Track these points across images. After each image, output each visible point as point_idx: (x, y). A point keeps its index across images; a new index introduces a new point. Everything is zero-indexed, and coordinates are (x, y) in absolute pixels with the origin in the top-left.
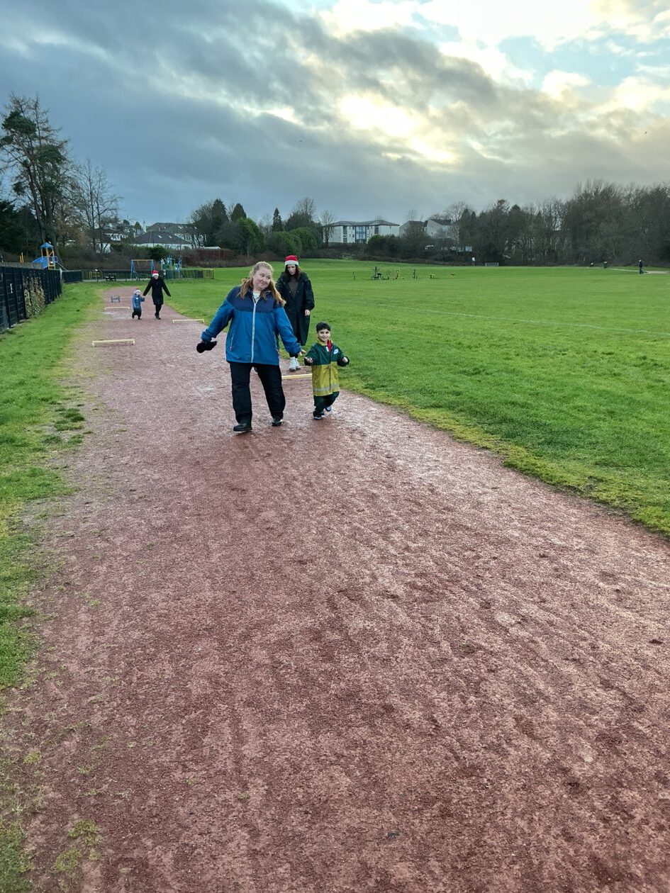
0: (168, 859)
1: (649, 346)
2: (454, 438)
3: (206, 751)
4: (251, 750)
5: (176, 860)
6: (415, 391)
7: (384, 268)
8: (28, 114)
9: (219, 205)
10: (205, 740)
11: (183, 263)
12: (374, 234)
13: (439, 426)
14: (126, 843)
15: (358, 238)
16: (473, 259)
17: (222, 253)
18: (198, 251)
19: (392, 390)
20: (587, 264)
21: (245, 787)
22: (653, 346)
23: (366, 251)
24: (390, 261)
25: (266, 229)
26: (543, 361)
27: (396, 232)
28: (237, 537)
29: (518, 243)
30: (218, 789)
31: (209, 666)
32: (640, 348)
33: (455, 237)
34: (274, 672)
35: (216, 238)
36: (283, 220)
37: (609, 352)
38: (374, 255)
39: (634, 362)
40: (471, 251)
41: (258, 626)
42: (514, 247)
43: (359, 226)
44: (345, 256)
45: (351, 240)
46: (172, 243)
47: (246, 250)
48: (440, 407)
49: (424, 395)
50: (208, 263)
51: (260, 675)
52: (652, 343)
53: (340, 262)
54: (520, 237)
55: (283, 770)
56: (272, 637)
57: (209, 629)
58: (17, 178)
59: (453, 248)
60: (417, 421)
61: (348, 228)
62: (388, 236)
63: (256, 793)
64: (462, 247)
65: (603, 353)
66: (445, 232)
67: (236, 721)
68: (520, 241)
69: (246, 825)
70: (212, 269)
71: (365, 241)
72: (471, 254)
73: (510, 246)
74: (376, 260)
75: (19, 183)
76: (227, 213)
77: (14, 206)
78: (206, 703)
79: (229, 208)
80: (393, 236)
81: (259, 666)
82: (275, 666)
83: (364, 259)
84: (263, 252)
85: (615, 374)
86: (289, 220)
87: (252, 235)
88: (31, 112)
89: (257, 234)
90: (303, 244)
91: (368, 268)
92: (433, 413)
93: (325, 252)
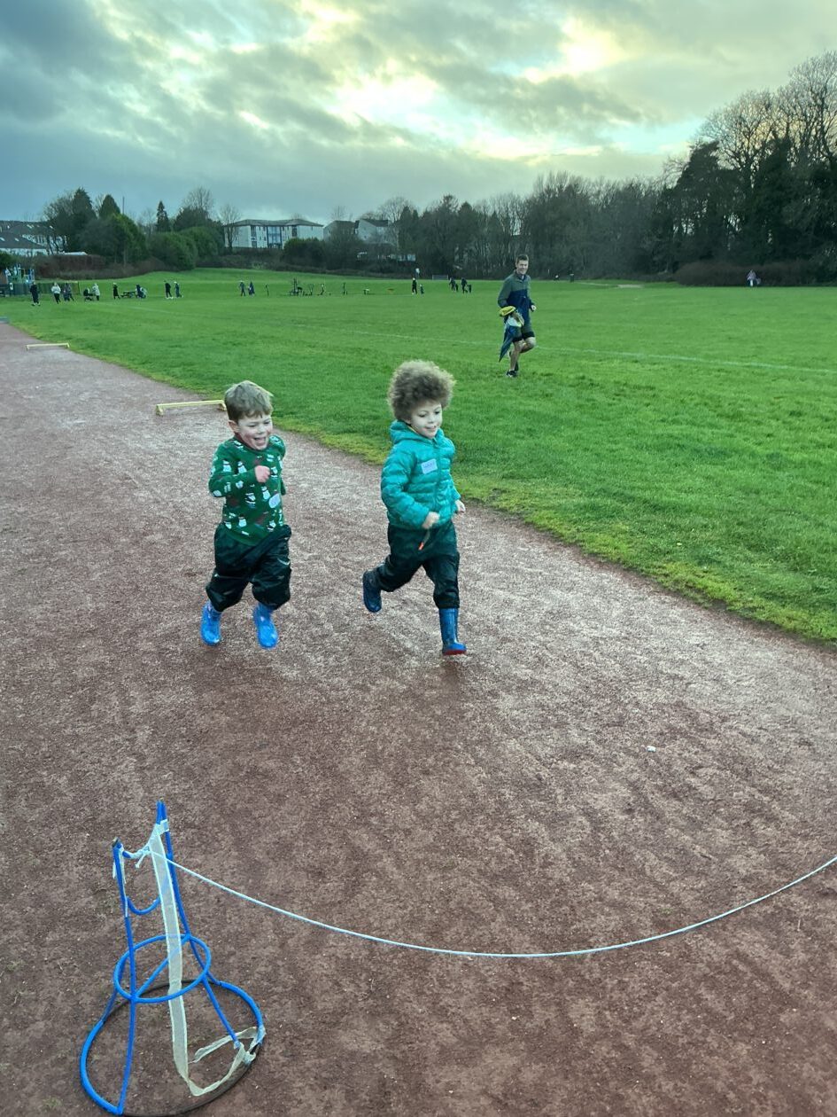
0: (63, 780)
1: (594, 366)
2: (365, 462)
3: (94, 714)
4: (137, 708)
5: (70, 780)
6: (327, 417)
7: (305, 280)
9: (81, 196)
10: (93, 707)
11: (36, 274)
12: (291, 237)
13: (351, 451)
14: (22, 776)
15: (270, 241)
16: (418, 270)
17: (89, 259)
18: (57, 257)
19: (302, 417)
20: (551, 277)
21: (133, 731)
22: (597, 366)
23: (282, 258)
24: (313, 271)
25: (148, 229)
26: (476, 384)
27: (319, 235)
28: (118, 558)
29: (471, 251)
30: (108, 735)
31: (94, 658)
32: (582, 368)
33: (394, 242)
34: (160, 656)
35: (81, 240)
36: (169, 217)
37: (547, 372)
38: (293, 264)
39: (571, 383)
40: (414, 259)
41: (144, 626)
42: (465, 255)
43: (272, 226)
44: (256, 265)
45: (262, 244)
46: (19, 248)
47: (122, 256)
48: (354, 432)
49: (338, 420)
50: (70, 274)
51: (146, 660)
52: (596, 363)
53: (249, 273)
54: (472, 243)
55: (167, 718)
56: (159, 632)
57: (92, 632)
59: (392, 256)
60: (327, 447)
61: (257, 228)
62: (309, 239)
63: (143, 735)
64: (402, 254)
65: (542, 374)
66: (381, 236)
67: (123, 691)
68: (473, 248)
69: (134, 754)
70: (76, 282)
71: (280, 245)
72: (415, 264)
73: (461, 253)
74: (296, 270)
76: (94, 206)
78: (93, 683)
79: (96, 202)
80: (316, 239)
81: (145, 653)
82: (161, 653)
83: (280, 269)
84: (145, 258)
85: (547, 395)
86: (178, 217)
87: (129, 237)
89: (135, 235)
90: (199, 248)
91: (284, 280)
92: (346, 439)
93: (228, 259)
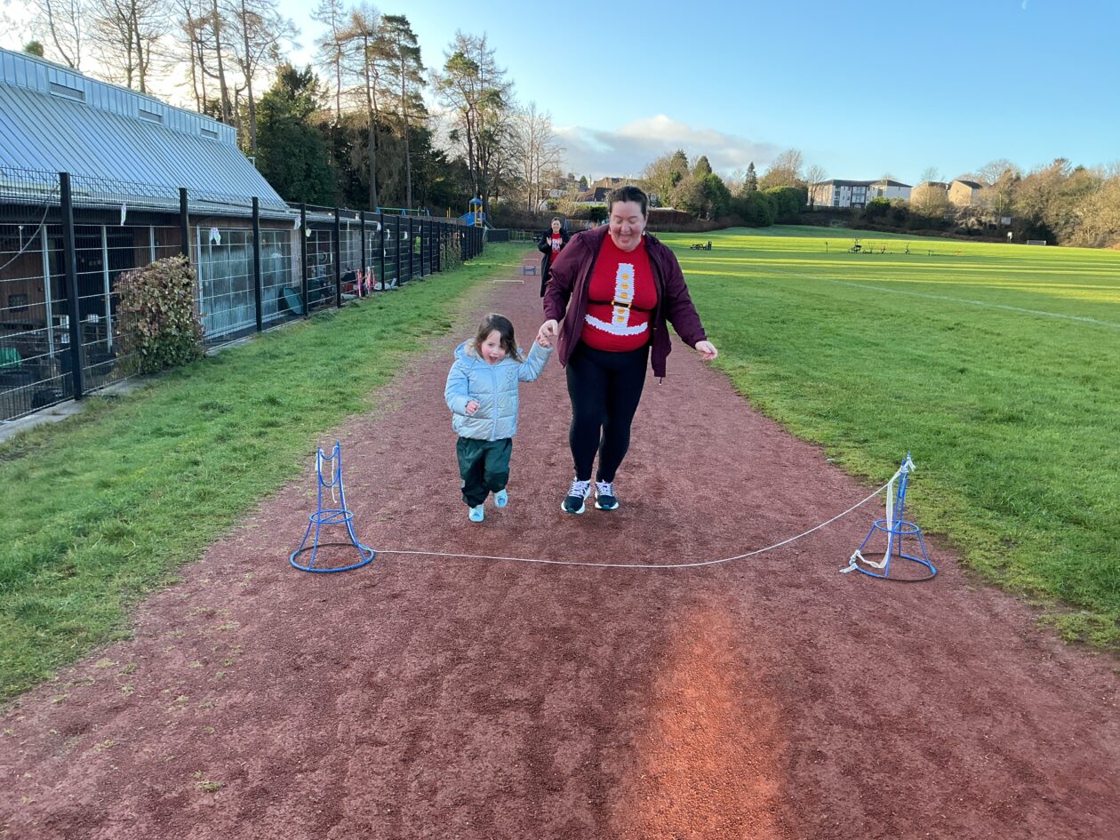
8: (474, 56)
9: (680, 157)
12: (876, 197)
16: (1010, 234)
23: (863, 217)
24: (894, 232)
38: (874, 222)
40: (1008, 223)
43: (858, 186)
45: (844, 204)
53: (826, 231)
58: (454, 124)
59: (984, 219)
61: (842, 187)
64: (996, 217)
72: (1008, 228)
74: (875, 230)
75: (456, 131)
76: (689, 165)
77: (447, 155)
79: (692, 162)
83: (858, 227)
86: (766, 177)
87: (715, 193)
88: (475, 53)
93: (808, 217)
